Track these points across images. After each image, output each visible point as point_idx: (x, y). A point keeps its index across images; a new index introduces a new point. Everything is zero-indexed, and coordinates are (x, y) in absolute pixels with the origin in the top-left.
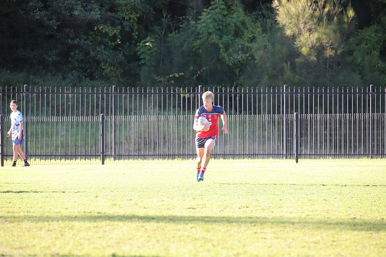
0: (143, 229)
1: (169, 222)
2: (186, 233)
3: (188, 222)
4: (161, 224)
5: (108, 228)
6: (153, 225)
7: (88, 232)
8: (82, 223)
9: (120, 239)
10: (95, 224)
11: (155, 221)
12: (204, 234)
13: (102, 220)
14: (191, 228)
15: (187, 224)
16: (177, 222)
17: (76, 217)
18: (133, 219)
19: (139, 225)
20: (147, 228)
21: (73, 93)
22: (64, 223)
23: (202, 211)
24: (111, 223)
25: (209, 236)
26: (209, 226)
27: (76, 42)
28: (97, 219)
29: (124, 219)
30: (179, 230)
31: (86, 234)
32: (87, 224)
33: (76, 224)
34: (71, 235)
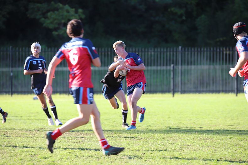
0: (199, 138)
1: (215, 134)
2: (226, 142)
3: (228, 134)
4: (210, 136)
5: (176, 138)
6: (205, 136)
7: (163, 141)
8: (159, 135)
9: (184, 145)
10: (168, 135)
11: (206, 133)
12: (239, 142)
13: (172, 133)
14: (230, 138)
15: (227, 135)
16: (220, 134)
17: (156, 131)
18: (192, 132)
19: (196, 136)
20: (201, 138)
21: (154, 51)
22: (148, 134)
23: (237, 127)
24: (178, 135)
25: (241, 143)
26: (242, 137)
27: (157, 19)
28: (169, 132)
29: (186, 132)
30: (222, 139)
31: (162, 142)
32: (163, 135)
33: (156, 135)
34: (152, 142)
